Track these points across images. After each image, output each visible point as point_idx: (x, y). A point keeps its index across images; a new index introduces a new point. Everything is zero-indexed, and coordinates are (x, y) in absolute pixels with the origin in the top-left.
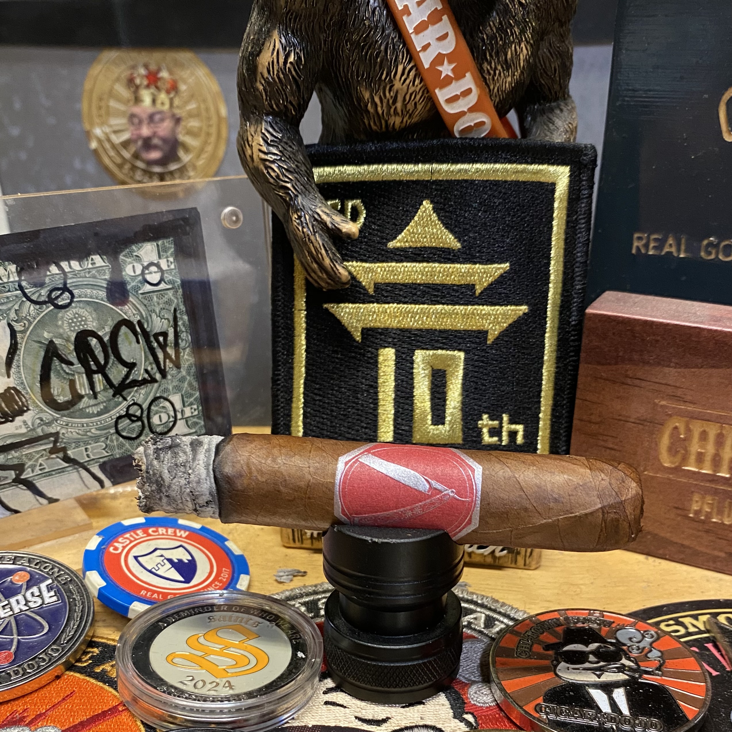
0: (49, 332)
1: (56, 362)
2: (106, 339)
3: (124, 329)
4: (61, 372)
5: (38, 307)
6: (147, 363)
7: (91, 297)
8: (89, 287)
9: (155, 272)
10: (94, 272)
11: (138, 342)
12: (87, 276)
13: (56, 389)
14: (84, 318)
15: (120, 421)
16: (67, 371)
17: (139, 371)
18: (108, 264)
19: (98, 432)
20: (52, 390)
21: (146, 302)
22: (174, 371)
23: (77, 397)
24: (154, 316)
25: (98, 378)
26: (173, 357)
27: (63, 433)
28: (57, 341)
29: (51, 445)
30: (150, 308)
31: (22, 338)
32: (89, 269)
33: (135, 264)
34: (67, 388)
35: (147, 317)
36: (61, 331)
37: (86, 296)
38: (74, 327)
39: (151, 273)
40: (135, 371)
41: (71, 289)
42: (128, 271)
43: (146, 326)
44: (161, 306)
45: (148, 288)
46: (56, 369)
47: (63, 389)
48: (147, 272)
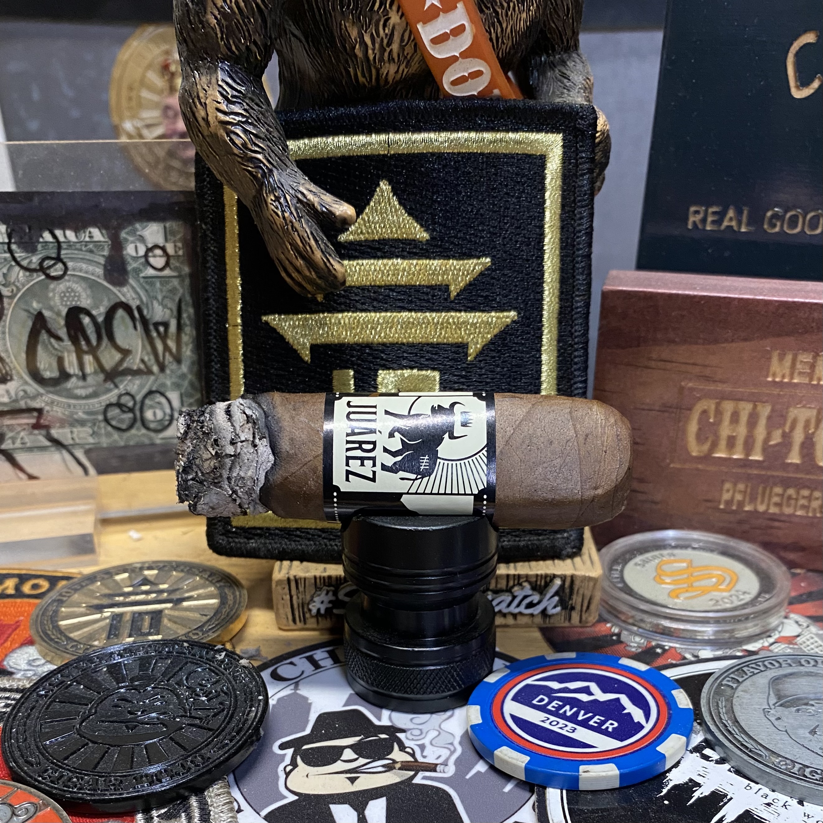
0: (38, 302)
1: (44, 336)
2: (100, 319)
3: (120, 313)
4: (49, 346)
5: (28, 274)
6: (144, 353)
7: (86, 272)
8: (85, 261)
9: (160, 256)
10: (91, 246)
11: (135, 328)
12: (84, 249)
13: (42, 363)
14: (77, 294)
15: (110, 409)
16: (56, 346)
17: (134, 359)
18: (107, 240)
19: (85, 417)
20: (38, 364)
21: (147, 287)
22: (174, 366)
23: (65, 376)
24: (156, 304)
25: (88, 359)
26: (174, 350)
27: (48, 412)
28: (47, 313)
29: (33, 421)
30: (151, 294)
31: (10, 304)
32: (87, 242)
33: (138, 245)
34: (55, 365)
35: (147, 304)
36: (52, 303)
37: (81, 270)
38: (66, 301)
39: (154, 256)
40: (129, 359)
41: (65, 260)
42: (130, 250)
43: (145, 312)
44: (164, 293)
45: (150, 272)
46: (44, 342)
47: (50, 365)
48: (150, 254)
